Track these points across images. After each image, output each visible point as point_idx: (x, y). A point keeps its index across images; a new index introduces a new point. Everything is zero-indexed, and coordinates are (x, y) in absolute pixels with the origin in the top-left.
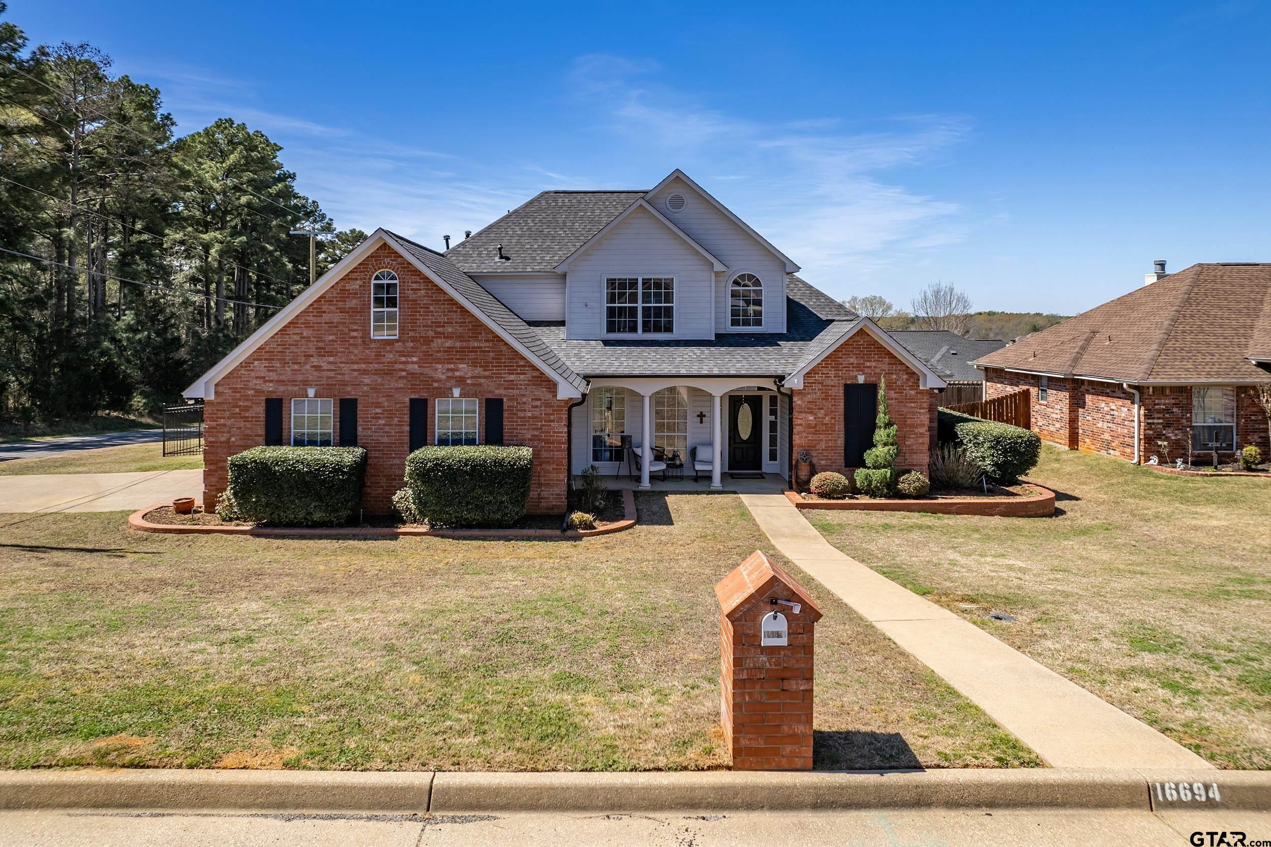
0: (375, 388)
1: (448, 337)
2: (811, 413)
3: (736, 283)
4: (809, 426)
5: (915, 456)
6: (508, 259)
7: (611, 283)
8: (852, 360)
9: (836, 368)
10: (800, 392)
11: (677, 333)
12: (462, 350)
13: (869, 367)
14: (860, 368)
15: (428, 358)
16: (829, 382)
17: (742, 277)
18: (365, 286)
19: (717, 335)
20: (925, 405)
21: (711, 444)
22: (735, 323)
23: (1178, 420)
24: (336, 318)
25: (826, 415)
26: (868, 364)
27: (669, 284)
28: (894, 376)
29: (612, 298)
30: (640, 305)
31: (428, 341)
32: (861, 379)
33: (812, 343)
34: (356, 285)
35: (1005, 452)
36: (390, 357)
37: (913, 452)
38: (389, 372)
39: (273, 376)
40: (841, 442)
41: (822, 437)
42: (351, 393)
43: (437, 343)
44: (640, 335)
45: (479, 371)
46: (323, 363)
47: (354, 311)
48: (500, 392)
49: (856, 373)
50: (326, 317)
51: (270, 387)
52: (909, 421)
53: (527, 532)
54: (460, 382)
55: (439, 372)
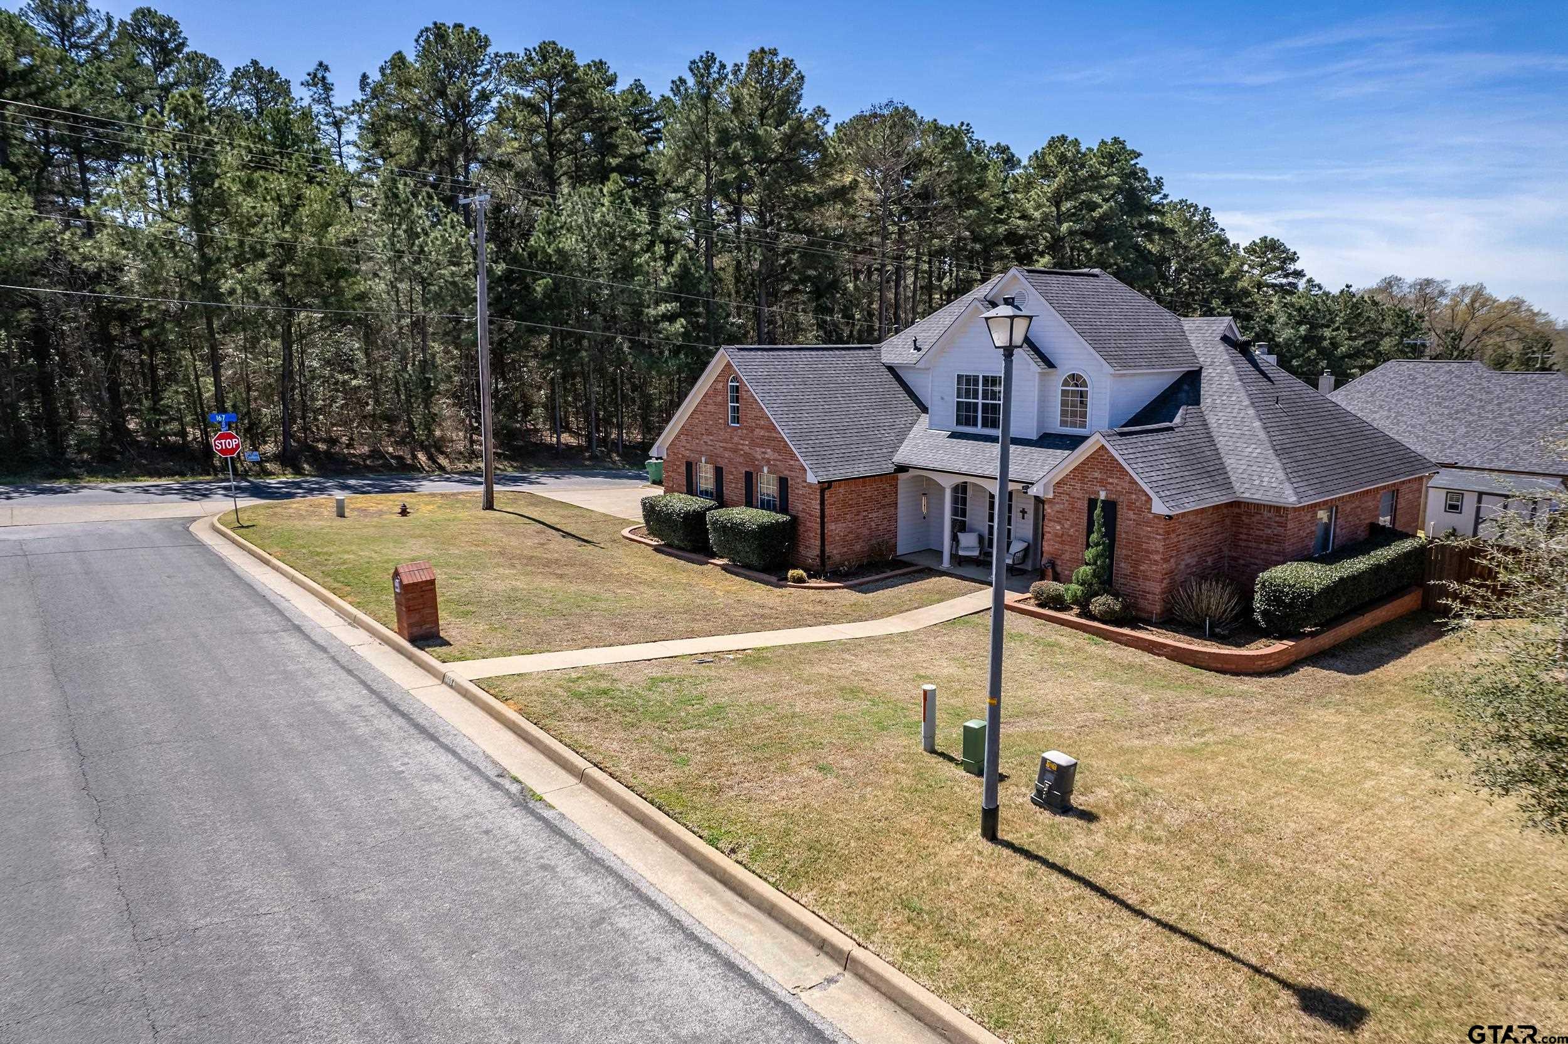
0: (730, 461)
2: (1059, 523)
3: (1065, 383)
4: (1056, 535)
5: (1147, 583)
6: (919, 350)
7: (960, 379)
8: (1096, 475)
9: (1082, 481)
10: (1050, 501)
13: (1112, 484)
14: (1103, 483)
16: (1076, 495)
17: (1072, 378)
18: (725, 387)
20: (1161, 531)
22: (1063, 423)
24: (713, 409)
25: (1072, 526)
26: (1111, 480)
28: (1134, 496)
30: (980, 401)
32: (1103, 495)
37: (1146, 578)
38: (736, 451)
41: (1067, 547)
44: (979, 430)
47: (720, 405)
49: (1098, 488)
50: (709, 408)
52: (1144, 546)
53: (764, 576)
54: (768, 462)
55: (758, 454)
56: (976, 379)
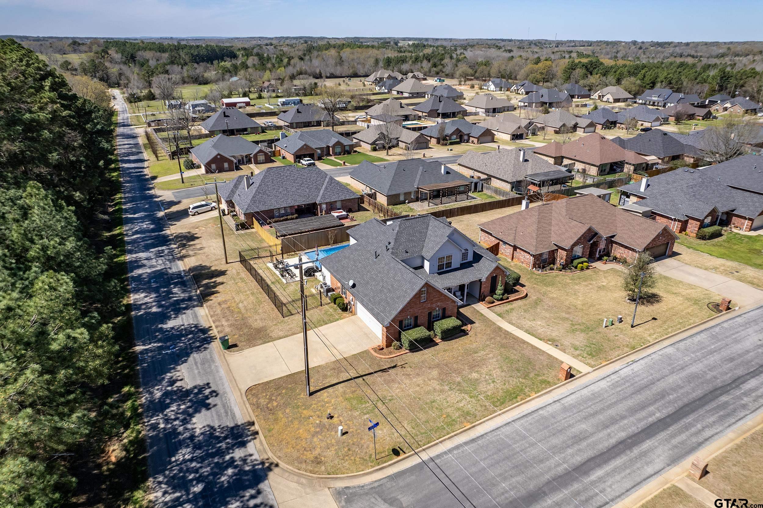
0: (421, 313)
1: (435, 298)
2: (485, 284)
4: (484, 287)
6: (407, 252)
11: (453, 267)
12: (439, 300)
15: (432, 303)
17: (465, 249)
18: (420, 292)
19: (460, 264)
22: (463, 260)
23: (540, 259)
24: (414, 300)
25: (488, 284)
26: (496, 272)
27: (451, 256)
29: (438, 262)
31: (432, 300)
33: (479, 263)
35: (513, 280)
36: (425, 305)
38: (424, 308)
39: (401, 316)
40: (491, 288)
41: (486, 289)
42: (416, 315)
43: (434, 300)
44: (445, 270)
45: (442, 303)
46: (411, 310)
47: (417, 298)
48: (444, 305)
53: (458, 335)
54: (438, 306)
55: (434, 305)
56: (444, 258)
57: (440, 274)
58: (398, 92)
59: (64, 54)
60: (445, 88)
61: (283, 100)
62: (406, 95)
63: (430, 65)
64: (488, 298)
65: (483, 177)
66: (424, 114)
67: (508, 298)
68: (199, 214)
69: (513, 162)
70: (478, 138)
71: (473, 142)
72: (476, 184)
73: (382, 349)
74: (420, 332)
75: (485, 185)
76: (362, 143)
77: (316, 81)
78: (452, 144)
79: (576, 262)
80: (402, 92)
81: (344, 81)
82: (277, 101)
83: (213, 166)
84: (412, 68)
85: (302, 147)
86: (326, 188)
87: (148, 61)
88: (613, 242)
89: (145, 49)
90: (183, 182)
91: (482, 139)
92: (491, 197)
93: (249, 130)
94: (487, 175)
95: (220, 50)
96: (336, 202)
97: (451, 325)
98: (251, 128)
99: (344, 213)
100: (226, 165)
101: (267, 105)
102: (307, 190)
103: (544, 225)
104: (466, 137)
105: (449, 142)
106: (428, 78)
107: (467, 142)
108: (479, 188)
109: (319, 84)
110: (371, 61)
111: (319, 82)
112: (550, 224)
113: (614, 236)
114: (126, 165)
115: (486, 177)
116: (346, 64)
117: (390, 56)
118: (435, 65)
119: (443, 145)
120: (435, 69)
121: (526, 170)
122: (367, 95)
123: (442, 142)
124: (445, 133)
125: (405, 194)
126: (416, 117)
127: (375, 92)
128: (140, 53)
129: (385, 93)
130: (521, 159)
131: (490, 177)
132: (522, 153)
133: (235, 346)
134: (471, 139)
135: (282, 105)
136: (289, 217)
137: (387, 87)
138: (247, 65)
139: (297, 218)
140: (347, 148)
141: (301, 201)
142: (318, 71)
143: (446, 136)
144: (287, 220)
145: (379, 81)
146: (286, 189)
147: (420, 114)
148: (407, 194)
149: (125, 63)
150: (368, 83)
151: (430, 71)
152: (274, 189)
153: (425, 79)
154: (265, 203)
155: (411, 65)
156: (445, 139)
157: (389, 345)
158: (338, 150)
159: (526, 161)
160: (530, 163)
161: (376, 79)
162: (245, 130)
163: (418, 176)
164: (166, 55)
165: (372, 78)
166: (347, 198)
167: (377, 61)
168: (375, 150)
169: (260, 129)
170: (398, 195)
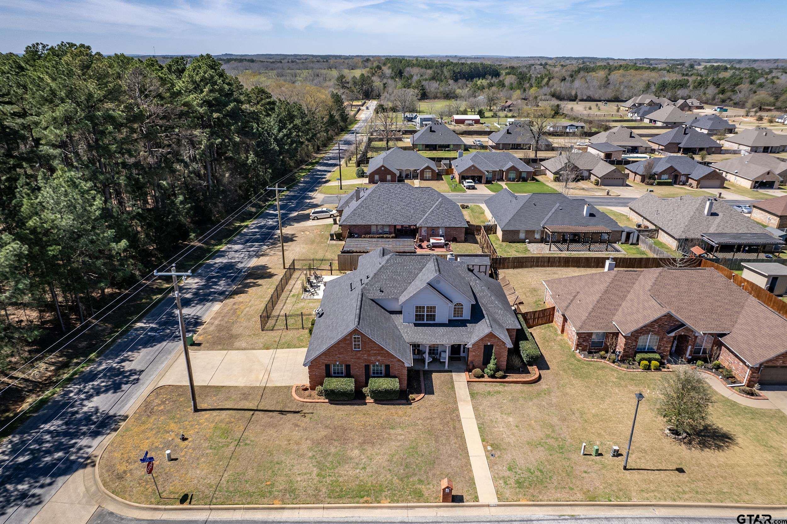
0: (355, 362)
1: (374, 350)
2: (474, 352)
3: (455, 305)
4: (473, 356)
6: (383, 292)
7: (417, 307)
9: (482, 341)
10: (471, 348)
11: (437, 321)
12: (379, 353)
15: (369, 355)
16: (480, 345)
17: (457, 304)
18: (351, 338)
19: (449, 320)
21: (445, 352)
22: (454, 316)
23: (587, 340)
24: (343, 345)
25: (478, 353)
26: (491, 340)
27: (435, 307)
28: (498, 343)
29: (417, 311)
30: (425, 314)
31: (369, 351)
32: (489, 344)
33: (476, 325)
34: (349, 337)
35: (529, 358)
36: (359, 355)
37: (502, 361)
38: (359, 358)
39: (327, 359)
40: (482, 359)
41: (477, 358)
42: (348, 363)
43: (372, 352)
44: (425, 322)
45: (383, 358)
46: (341, 356)
47: (348, 344)
48: (388, 363)
49: (488, 341)
50: (341, 345)
51: (326, 362)
52: (502, 354)
53: (398, 402)
54: (378, 361)
55: (373, 358)
56: (424, 307)
57: (416, 325)
58: (651, 121)
59: (352, 69)
60: (709, 119)
61: (512, 120)
62: (659, 124)
63: (717, 91)
64: (478, 371)
65: (652, 227)
66: (661, 147)
67: (504, 377)
68: (318, 219)
69: (692, 213)
70: (699, 181)
71: (690, 185)
72: (628, 234)
73: (306, 389)
74: (347, 384)
75: (641, 236)
76: (547, 172)
77: (559, 102)
78: (659, 184)
79: (638, 356)
80: (655, 121)
81: (597, 105)
82: (506, 122)
83: (377, 177)
84: (691, 94)
85: (470, 168)
86: (432, 211)
87: (412, 76)
88: (720, 345)
89: (413, 66)
90: (341, 189)
91: (704, 183)
92: (643, 253)
93: (452, 146)
94: (656, 226)
95: (483, 69)
96: (439, 227)
97: (385, 386)
98: (454, 145)
99: (443, 241)
100: (389, 177)
101: (496, 124)
102: (412, 211)
103: (613, 297)
104: (683, 178)
105: (656, 182)
106: (705, 106)
107: (684, 184)
108: (633, 239)
109: (562, 106)
110: (642, 85)
111: (563, 104)
112: (623, 298)
113: (725, 335)
114: (319, 168)
115: (654, 227)
116: (611, 87)
117: (666, 79)
118: (723, 92)
119: (648, 184)
120: (721, 96)
121: (708, 227)
122: (609, 121)
123: (647, 180)
124: (654, 171)
125: (527, 232)
126: (648, 150)
127: (625, 118)
128: (408, 69)
129: (635, 121)
130: (706, 212)
131: (658, 229)
132: (708, 203)
133: (199, 345)
134: (690, 181)
135: (510, 124)
136: (385, 236)
137: (640, 114)
138: (503, 84)
139: (392, 237)
140: (524, 175)
141: (401, 221)
142: (573, 93)
143: (655, 174)
144: (382, 237)
145: (636, 108)
146: (391, 206)
147: (655, 147)
148: (530, 233)
149: (392, 78)
150: (624, 109)
151: (714, 99)
152: (378, 205)
153: (702, 108)
154: (364, 217)
155: (691, 91)
156: (652, 177)
157: (313, 388)
158: (512, 175)
159: (714, 214)
160: (718, 219)
161: (634, 105)
162: (448, 146)
163: (550, 214)
164: (430, 72)
165: (630, 103)
166: (452, 226)
167: (648, 86)
168: (557, 180)
169: (463, 147)
170: (518, 232)
